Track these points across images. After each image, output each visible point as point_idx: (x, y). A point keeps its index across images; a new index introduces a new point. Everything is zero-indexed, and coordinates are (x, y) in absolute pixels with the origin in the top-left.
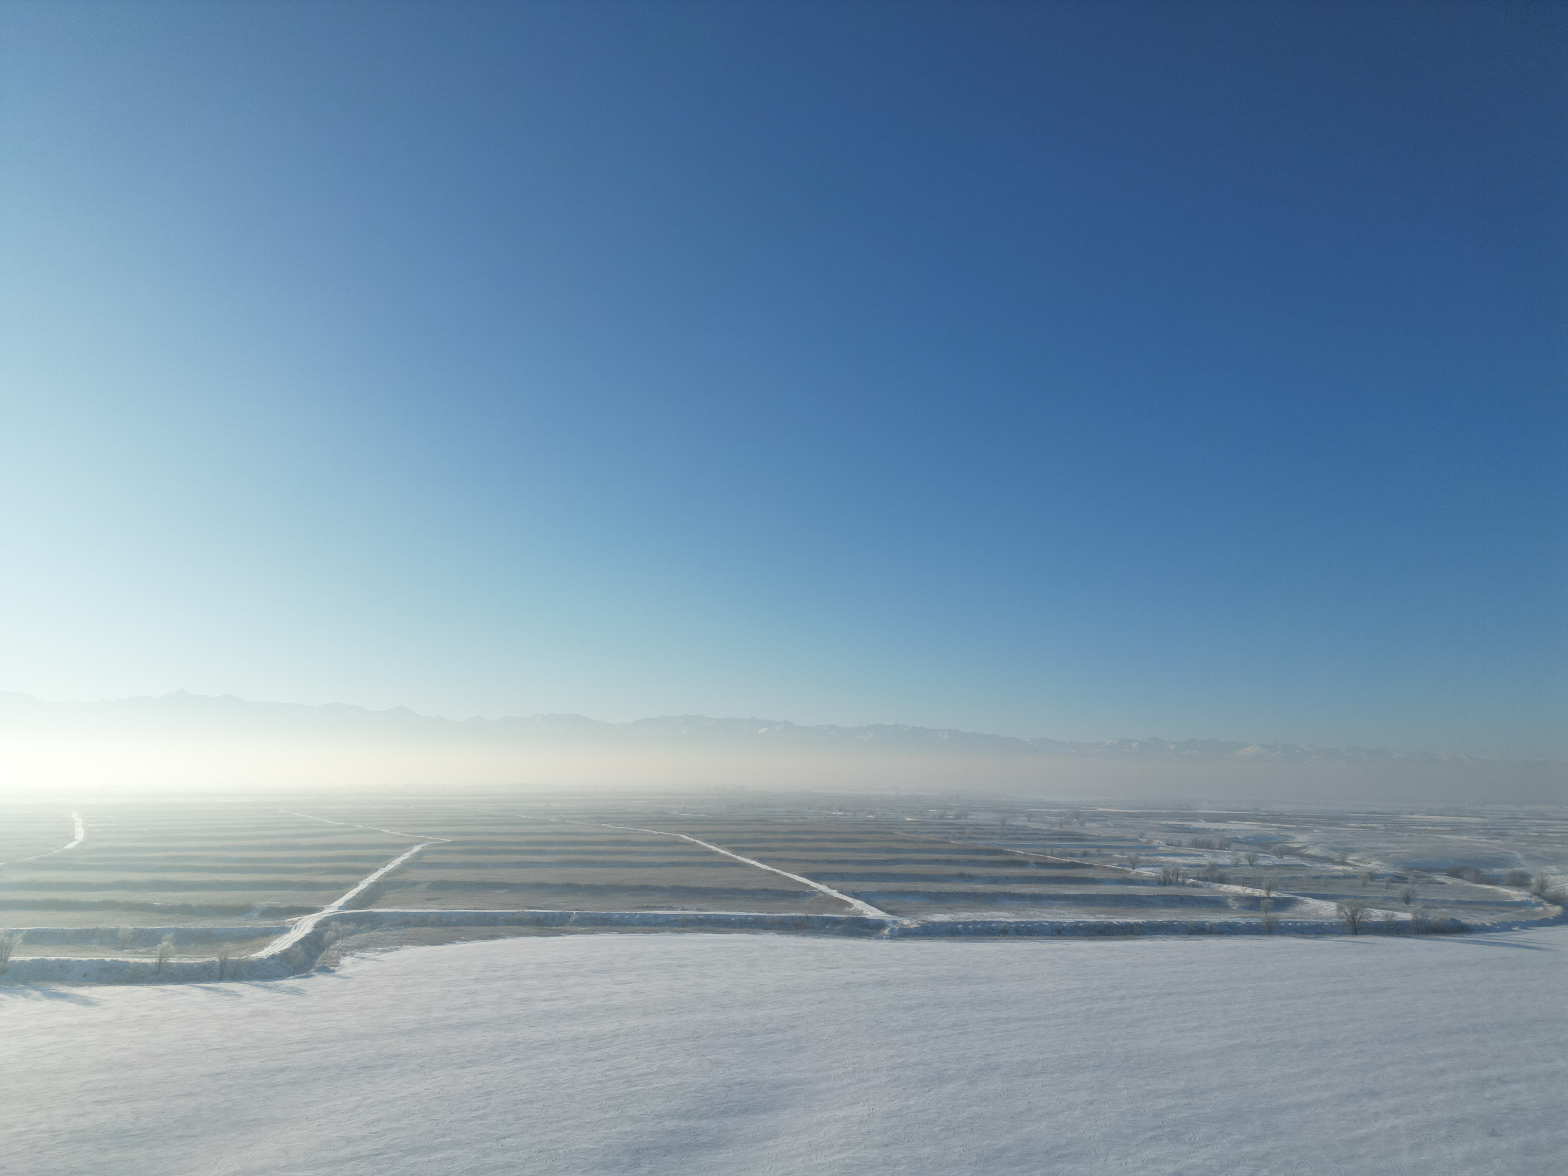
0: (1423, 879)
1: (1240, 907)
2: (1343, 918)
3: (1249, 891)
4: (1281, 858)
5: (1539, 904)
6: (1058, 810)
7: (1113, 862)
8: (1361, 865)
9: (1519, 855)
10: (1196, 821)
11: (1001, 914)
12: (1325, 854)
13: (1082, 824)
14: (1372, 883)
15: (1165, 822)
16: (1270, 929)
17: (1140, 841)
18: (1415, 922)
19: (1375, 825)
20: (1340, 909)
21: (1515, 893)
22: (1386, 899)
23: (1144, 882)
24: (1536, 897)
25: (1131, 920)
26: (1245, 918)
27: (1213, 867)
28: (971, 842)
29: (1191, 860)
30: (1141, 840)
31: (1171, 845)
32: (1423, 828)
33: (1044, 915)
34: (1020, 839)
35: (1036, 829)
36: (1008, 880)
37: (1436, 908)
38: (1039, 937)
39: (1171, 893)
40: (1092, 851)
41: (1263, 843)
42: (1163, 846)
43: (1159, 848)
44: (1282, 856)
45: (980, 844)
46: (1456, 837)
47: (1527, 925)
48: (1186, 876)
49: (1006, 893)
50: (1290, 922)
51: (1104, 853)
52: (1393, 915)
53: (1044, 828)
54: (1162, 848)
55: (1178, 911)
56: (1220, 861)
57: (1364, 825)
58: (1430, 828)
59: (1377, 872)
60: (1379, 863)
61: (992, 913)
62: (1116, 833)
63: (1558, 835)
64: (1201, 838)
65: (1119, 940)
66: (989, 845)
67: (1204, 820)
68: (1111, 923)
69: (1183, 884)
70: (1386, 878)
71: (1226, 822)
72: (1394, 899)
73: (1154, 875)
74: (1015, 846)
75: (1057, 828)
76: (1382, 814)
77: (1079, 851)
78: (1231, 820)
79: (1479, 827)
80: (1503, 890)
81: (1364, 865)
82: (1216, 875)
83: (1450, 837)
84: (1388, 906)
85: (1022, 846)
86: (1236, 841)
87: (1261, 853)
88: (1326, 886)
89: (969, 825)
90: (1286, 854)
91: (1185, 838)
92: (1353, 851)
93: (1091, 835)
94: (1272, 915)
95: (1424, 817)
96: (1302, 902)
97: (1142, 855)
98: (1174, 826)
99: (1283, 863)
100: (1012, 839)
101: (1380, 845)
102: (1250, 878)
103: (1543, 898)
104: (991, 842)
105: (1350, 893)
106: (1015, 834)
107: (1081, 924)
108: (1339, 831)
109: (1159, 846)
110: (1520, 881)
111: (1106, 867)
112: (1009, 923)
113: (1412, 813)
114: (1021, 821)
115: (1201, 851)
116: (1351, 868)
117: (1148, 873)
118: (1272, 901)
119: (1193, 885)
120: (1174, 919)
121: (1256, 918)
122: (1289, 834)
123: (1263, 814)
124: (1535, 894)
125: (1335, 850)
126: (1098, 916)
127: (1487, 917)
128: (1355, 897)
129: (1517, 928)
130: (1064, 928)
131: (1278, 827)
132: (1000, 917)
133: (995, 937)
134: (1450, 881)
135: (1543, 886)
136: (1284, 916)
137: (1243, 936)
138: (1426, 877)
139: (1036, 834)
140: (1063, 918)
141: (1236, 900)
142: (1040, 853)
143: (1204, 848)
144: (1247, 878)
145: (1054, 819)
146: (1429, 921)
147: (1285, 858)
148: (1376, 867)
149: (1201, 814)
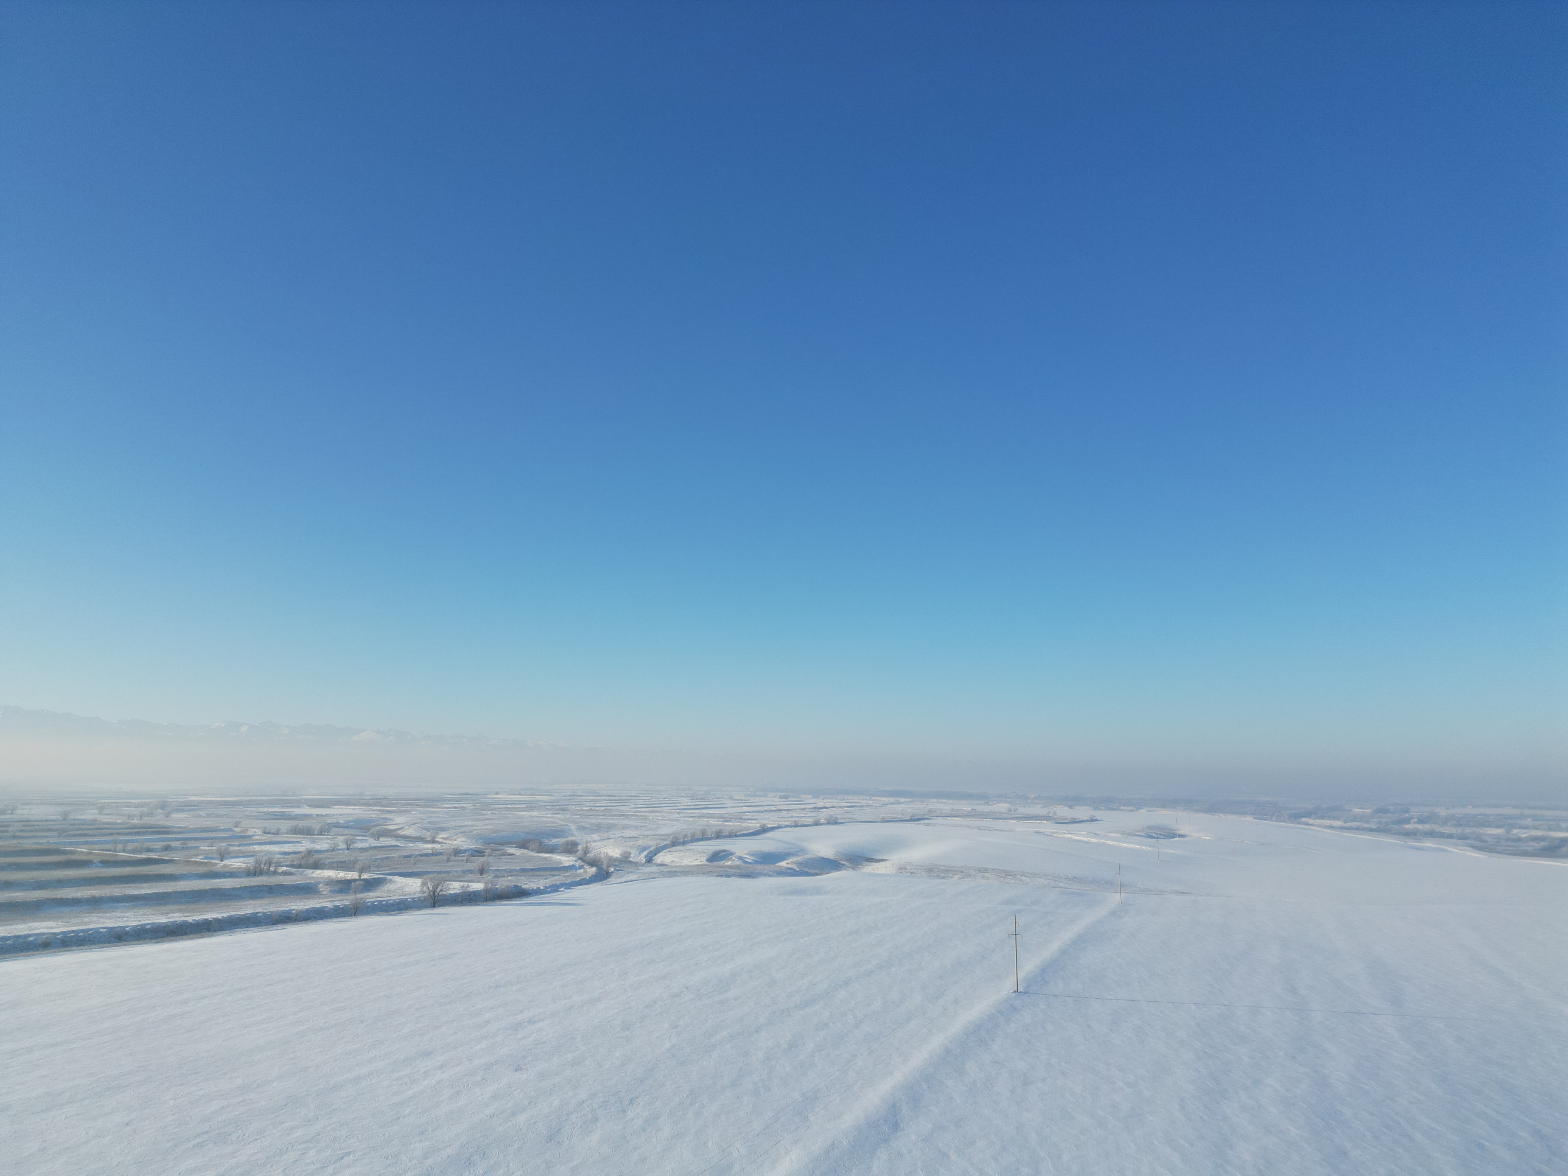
0: (497, 852)
1: (330, 891)
2: (425, 893)
3: (342, 875)
4: (378, 840)
5: (581, 867)
6: (140, 801)
7: (198, 855)
8: (448, 842)
9: (573, 827)
10: (299, 807)
11: (44, 924)
12: (419, 835)
13: (168, 815)
14: (457, 858)
15: (265, 810)
16: (356, 910)
17: (234, 831)
18: (486, 891)
19: (466, 805)
20: (424, 884)
21: (566, 859)
22: (464, 872)
23: (232, 874)
24: (580, 861)
25: (209, 916)
26: (333, 901)
27: (310, 853)
28: (14, 842)
29: (287, 848)
30: (235, 829)
31: (269, 833)
32: (504, 806)
33: (102, 920)
34: (85, 835)
35: (108, 823)
36: (61, 883)
37: (504, 877)
38: (92, 947)
39: (260, 884)
40: (174, 844)
41: (363, 827)
42: (260, 835)
43: (254, 838)
44: (378, 838)
45: (28, 844)
46: (528, 814)
47: (569, 886)
48: (279, 864)
49: (56, 899)
50: (376, 901)
51: (189, 845)
52: (468, 886)
53: (119, 821)
54: (258, 837)
55: (264, 901)
56: (317, 847)
57: (456, 805)
58: (509, 806)
59: (461, 848)
60: (463, 839)
61: (31, 924)
62: (209, 823)
63: (602, 808)
64: (301, 824)
65: (192, 939)
66: (42, 843)
67: (308, 806)
68: (186, 922)
69: (275, 873)
70: (467, 853)
71: (329, 807)
72: (471, 872)
73: (244, 865)
74: (77, 844)
75: (136, 821)
76: (473, 795)
77: (160, 845)
78: (336, 805)
79: (547, 804)
80: (556, 857)
81: (451, 842)
82: (311, 861)
83: (524, 813)
84: (465, 879)
85: (86, 843)
86: (337, 825)
87: (359, 836)
88: (415, 864)
89: (16, 822)
90: (383, 836)
91: (284, 825)
92: (443, 829)
93: (178, 827)
94: (360, 896)
95: (507, 797)
96: (390, 880)
97: (234, 845)
98: (274, 813)
99: (378, 845)
100: (74, 836)
101: (467, 823)
102: (345, 862)
103: (584, 861)
104: (44, 841)
105: (434, 869)
106: (79, 830)
107: (148, 927)
108: (435, 812)
109: (254, 835)
110: (570, 848)
111: (189, 861)
112: (54, 934)
113: (497, 793)
114: (90, 814)
115: (299, 838)
116: (439, 846)
117: (237, 864)
118: (361, 882)
119: (285, 873)
120: (260, 910)
121: (344, 901)
122: (388, 816)
123: (367, 798)
124: (580, 859)
125: (427, 829)
126: (172, 915)
127: (542, 881)
128: (439, 872)
129: (562, 889)
130: (127, 933)
131: (379, 810)
132: (43, 928)
133: (30, 953)
134: (518, 852)
135: (586, 851)
136: (371, 897)
137: (329, 920)
138: (500, 850)
139: (108, 829)
140: (127, 921)
141: (327, 885)
142: (110, 850)
143: (303, 834)
144: (341, 862)
145: (133, 810)
146: (497, 889)
147: (382, 839)
148: (460, 843)
149: (305, 799)
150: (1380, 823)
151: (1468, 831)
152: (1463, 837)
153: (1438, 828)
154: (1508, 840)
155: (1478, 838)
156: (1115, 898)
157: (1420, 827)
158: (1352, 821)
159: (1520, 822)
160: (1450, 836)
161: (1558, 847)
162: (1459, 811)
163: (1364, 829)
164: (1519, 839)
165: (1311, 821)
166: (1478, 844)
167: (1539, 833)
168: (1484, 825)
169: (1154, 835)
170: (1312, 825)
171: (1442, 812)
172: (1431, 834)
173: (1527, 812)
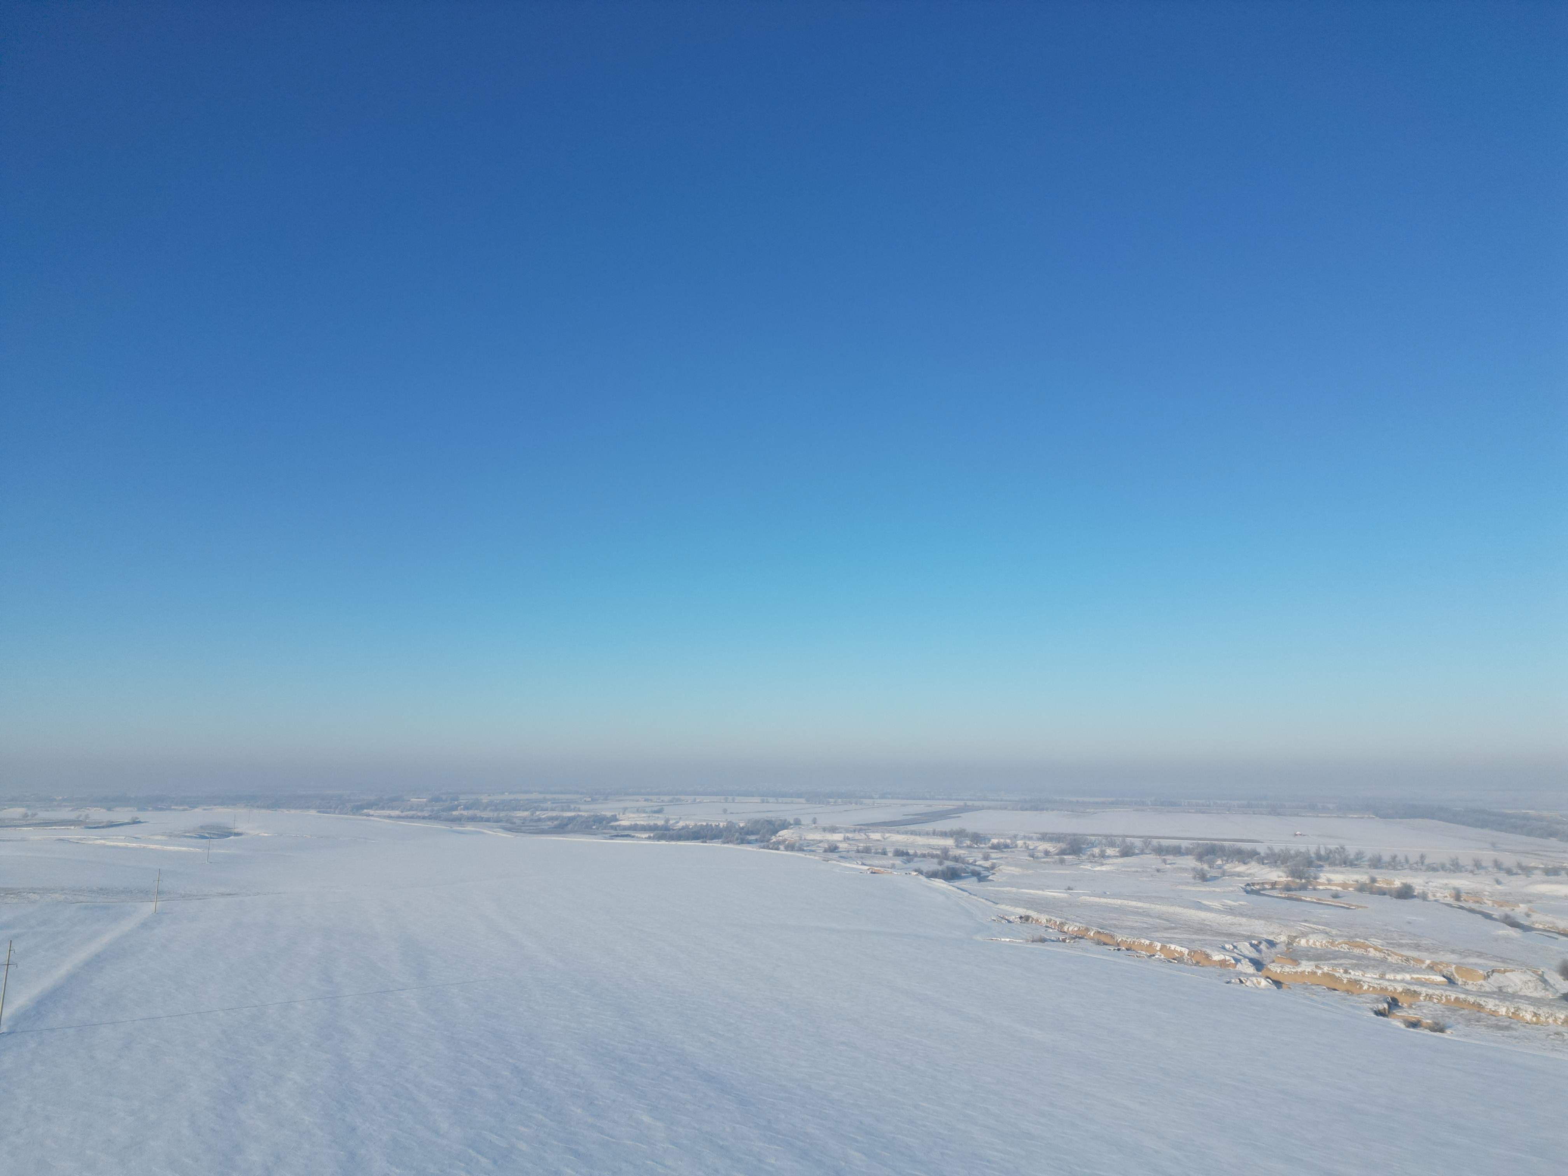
150: (432, 811)
151: (502, 814)
152: (498, 820)
153: (479, 813)
154: (531, 820)
155: (509, 821)
156: (148, 908)
157: (465, 813)
158: (409, 810)
159: (542, 805)
160: (488, 820)
161: (567, 825)
162: (497, 798)
163: (419, 817)
164: (540, 820)
165: (371, 812)
166: (509, 825)
167: (554, 814)
168: (515, 809)
169: (207, 835)
170: (372, 816)
171: (485, 799)
172: (473, 819)
173: (549, 796)
